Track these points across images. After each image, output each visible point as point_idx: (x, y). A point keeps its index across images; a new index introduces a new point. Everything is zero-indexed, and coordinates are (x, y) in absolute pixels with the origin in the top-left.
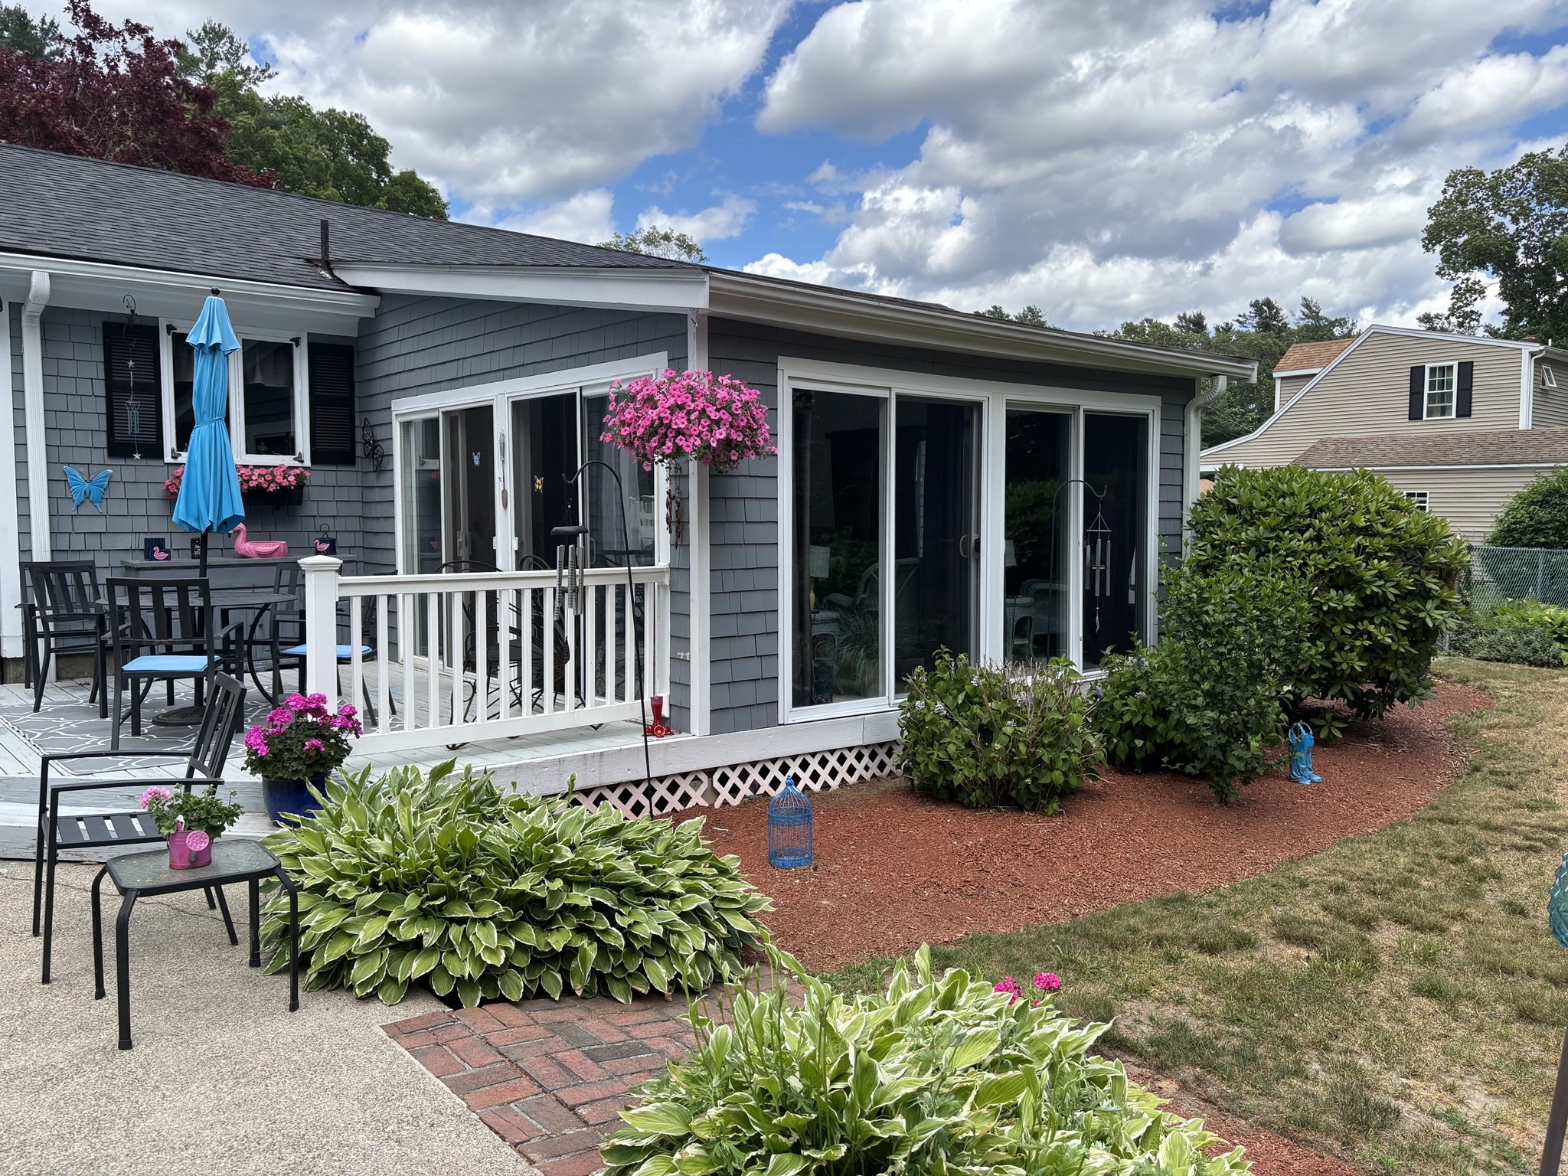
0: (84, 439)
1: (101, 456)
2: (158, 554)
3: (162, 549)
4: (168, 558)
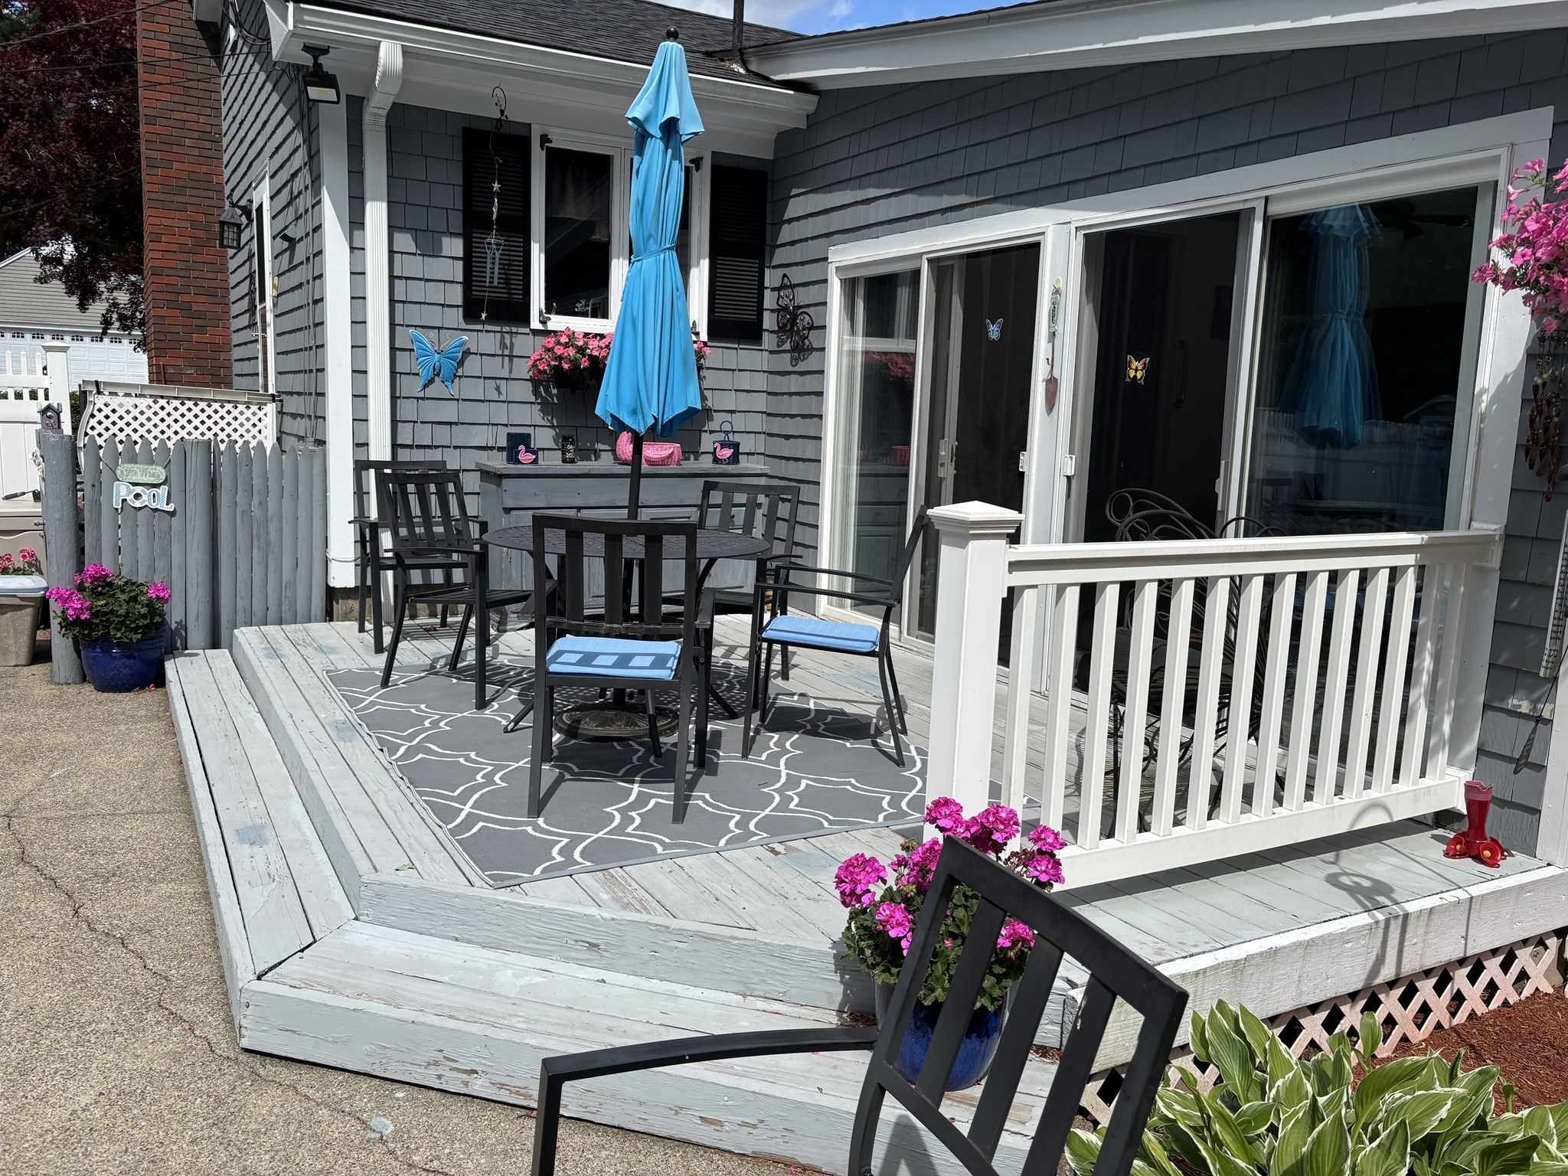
0: (436, 293)
1: (456, 317)
2: (525, 457)
3: (529, 450)
4: (535, 461)
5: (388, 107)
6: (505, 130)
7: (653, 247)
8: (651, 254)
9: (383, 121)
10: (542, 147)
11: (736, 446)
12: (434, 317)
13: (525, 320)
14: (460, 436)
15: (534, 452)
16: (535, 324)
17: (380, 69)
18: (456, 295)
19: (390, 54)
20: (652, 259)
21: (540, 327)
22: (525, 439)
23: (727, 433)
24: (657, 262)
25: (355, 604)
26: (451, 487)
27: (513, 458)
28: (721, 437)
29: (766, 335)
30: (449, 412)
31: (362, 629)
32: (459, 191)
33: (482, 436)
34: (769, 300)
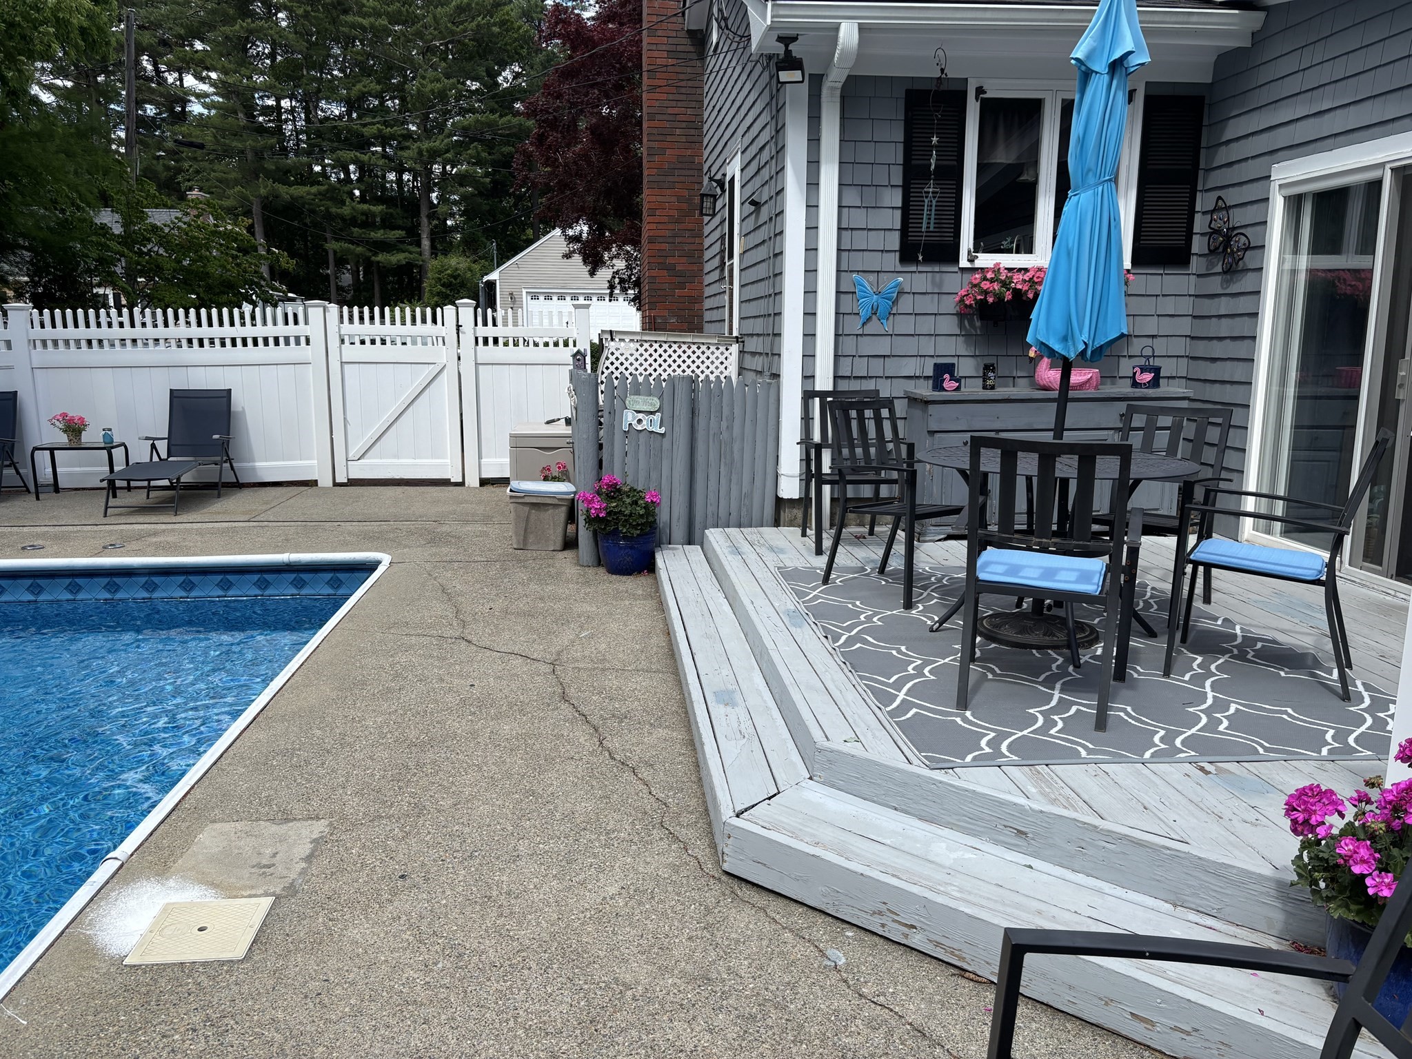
0: (876, 241)
1: (893, 261)
2: (949, 384)
3: (953, 378)
4: (958, 389)
5: (843, 80)
6: (944, 87)
7: (1091, 180)
8: (1089, 187)
9: (838, 93)
10: (977, 99)
11: (1157, 370)
12: (874, 261)
13: (956, 260)
14: (893, 367)
15: (958, 380)
16: (964, 262)
17: (839, 47)
18: (894, 241)
19: (848, 34)
20: (1091, 192)
21: (968, 265)
22: (949, 369)
23: (1148, 358)
24: (1096, 194)
25: (798, 513)
26: (885, 413)
27: (938, 386)
28: (1142, 361)
29: (1194, 260)
30: (883, 346)
31: (804, 534)
32: (901, 147)
33: (910, 367)
34: (1200, 224)
